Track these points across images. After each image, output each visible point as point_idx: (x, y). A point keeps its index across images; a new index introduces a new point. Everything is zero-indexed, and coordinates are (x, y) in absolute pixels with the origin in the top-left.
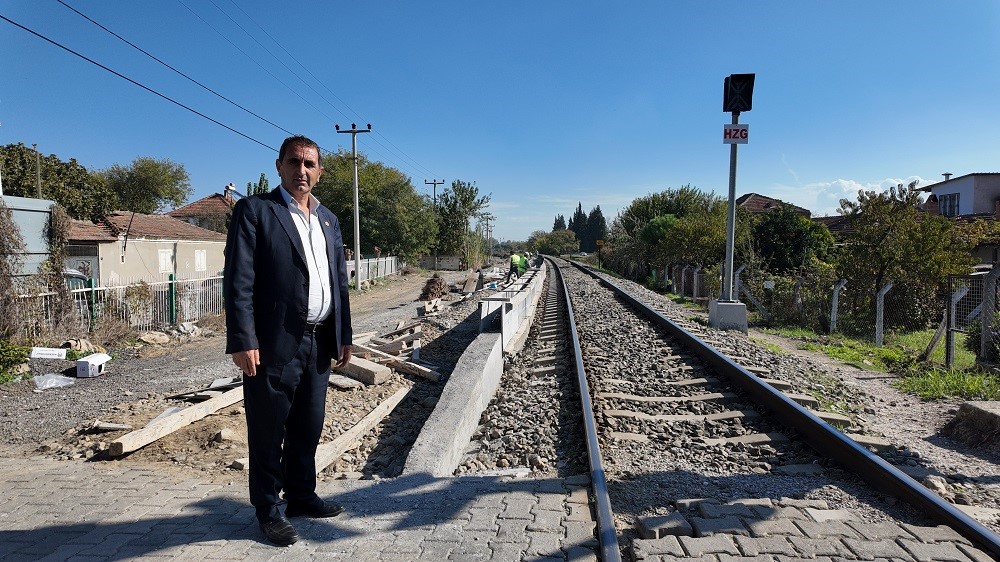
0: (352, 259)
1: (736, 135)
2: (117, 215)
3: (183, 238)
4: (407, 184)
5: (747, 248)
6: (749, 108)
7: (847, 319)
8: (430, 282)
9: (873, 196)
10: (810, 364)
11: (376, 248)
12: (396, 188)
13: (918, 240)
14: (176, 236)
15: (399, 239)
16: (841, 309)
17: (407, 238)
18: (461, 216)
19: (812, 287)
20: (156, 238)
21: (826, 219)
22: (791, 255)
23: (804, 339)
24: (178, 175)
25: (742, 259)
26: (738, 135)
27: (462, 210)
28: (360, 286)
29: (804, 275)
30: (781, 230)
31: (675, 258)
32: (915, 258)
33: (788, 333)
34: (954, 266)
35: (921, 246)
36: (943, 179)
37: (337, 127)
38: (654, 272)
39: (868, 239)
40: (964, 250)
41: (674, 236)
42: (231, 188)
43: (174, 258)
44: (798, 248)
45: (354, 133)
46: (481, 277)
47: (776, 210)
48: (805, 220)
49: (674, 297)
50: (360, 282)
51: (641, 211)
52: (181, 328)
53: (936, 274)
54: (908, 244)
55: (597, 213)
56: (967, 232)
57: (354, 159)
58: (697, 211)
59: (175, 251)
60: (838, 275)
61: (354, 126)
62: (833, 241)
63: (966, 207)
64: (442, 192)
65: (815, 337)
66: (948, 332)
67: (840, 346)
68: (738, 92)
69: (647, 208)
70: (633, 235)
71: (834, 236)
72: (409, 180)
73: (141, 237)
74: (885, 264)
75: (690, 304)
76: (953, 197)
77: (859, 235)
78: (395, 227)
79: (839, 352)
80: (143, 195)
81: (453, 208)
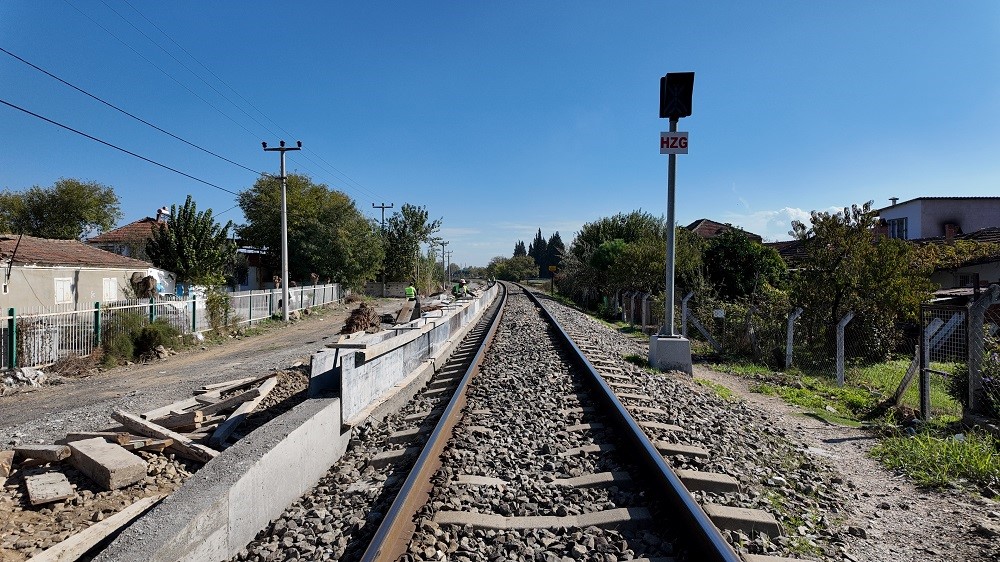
0: (280, 287)
1: (674, 144)
2: (8, 239)
3: (87, 264)
4: (350, 207)
5: (696, 273)
6: (689, 114)
7: (804, 351)
8: (356, 312)
9: (826, 218)
10: (765, 419)
11: (313, 275)
12: (340, 210)
13: (875, 265)
14: (79, 263)
15: (340, 264)
16: (797, 339)
17: (350, 264)
18: (411, 241)
19: (765, 316)
20: (51, 265)
21: (777, 244)
22: (743, 281)
23: (757, 378)
24: (107, 198)
25: (692, 286)
26: (677, 144)
27: (412, 235)
28: (288, 317)
29: (756, 303)
30: (731, 255)
31: (625, 284)
32: (873, 285)
33: (740, 370)
34: (913, 292)
35: (878, 271)
36: (890, 204)
37: (264, 144)
38: (605, 299)
39: (823, 263)
40: (922, 275)
41: (623, 262)
42: (163, 211)
43: (74, 287)
44: (749, 273)
45: (283, 151)
46: (418, 306)
47: (727, 235)
48: (756, 245)
49: (624, 326)
50: (288, 311)
51: (591, 236)
52: (19, 375)
53: (897, 301)
54: (864, 270)
55: (556, 239)
56: (920, 257)
57: (282, 178)
58: (647, 235)
59: (76, 279)
60: (792, 303)
61: (282, 143)
62: (785, 266)
63: (915, 230)
64: (391, 216)
65: (770, 374)
66: (921, 373)
67: (799, 387)
68: (677, 94)
69: (598, 232)
70: (583, 260)
71: (786, 261)
72: (354, 203)
73: (32, 263)
74: (840, 291)
75: (638, 334)
76: (901, 222)
77: (813, 260)
78: (337, 252)
79: (798, 396)
80: (65, 220)
81: (402, 233)
